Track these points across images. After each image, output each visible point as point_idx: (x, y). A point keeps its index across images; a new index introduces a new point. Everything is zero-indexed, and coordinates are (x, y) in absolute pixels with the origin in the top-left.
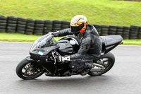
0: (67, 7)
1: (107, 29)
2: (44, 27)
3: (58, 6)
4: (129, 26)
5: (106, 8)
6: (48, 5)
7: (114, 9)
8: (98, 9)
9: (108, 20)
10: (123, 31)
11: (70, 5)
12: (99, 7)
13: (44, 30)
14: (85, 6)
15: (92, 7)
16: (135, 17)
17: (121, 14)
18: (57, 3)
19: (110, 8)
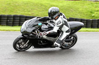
0: (23, 5)
2: (7, 20)
3: (17, 5)
6: (10, 4)
8: (46, 6)
11: (25, 4)
12: (46, 5)
13: (7, 22)
14: (37, 4)
15: (42, 5)
16: (72, 12)
17: (62, 10)
18: (16, 3)
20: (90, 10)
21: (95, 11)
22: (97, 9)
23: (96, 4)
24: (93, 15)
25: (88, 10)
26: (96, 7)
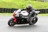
1: (3, 9)
4: (11, 8)
5: (3, 2)
7: (6, 2)
9: (3, 6)
10: (9, 10)
16: (13, 5)
17: (8, 4)
19: (4, 2)
20: (22, 5)
21: (25, 5)
22: (25, 4)
23: (25, 2)
24: (23, 7)
25: (21, 4)
26: (25, 3)
